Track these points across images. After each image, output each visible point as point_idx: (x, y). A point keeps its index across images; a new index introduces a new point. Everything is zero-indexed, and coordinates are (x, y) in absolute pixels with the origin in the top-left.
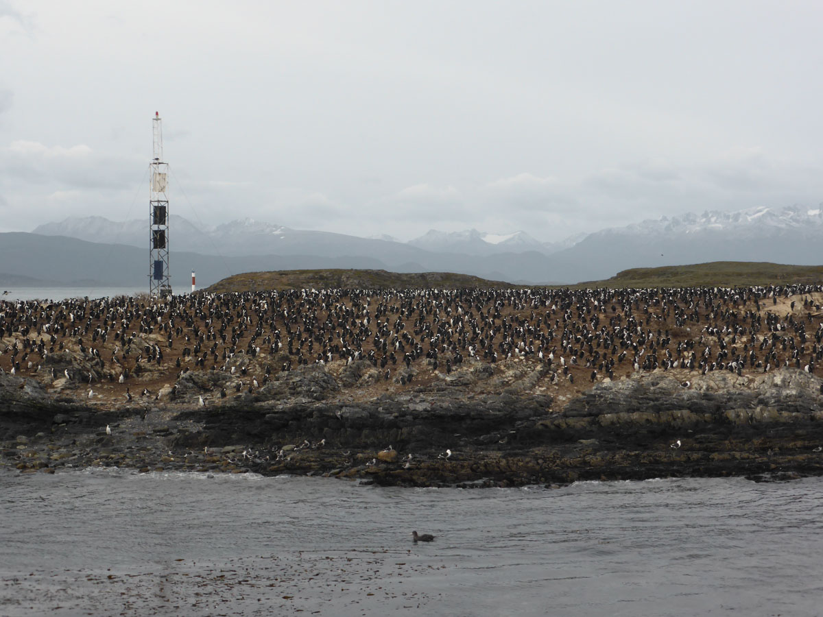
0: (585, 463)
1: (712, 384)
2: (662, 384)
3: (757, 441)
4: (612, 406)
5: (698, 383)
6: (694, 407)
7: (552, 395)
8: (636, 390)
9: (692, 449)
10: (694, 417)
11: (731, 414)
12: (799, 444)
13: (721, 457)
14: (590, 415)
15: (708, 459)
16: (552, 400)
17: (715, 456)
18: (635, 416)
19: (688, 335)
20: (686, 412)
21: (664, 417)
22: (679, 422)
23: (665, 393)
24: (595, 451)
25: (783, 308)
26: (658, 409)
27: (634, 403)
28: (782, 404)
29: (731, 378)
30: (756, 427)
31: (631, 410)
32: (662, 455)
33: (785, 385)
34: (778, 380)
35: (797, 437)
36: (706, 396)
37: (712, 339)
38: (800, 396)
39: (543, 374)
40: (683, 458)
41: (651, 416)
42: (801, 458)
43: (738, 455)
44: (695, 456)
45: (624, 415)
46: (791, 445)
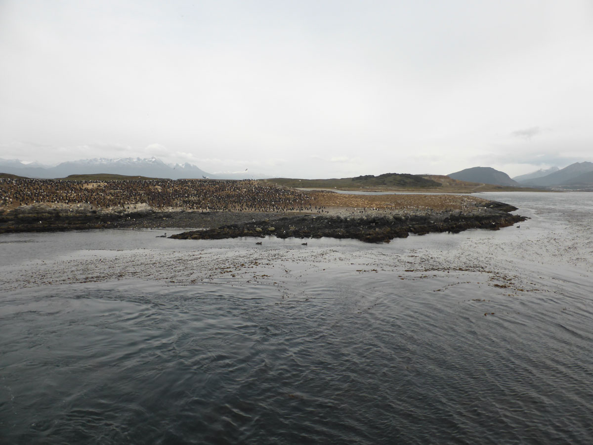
0: (9, 228)
1: (58, 206)
2: (41, 206)
3: (67, 221)
4: (23, 212)
5: (54, 206)
6: (49, 212)
7: (5, 210)
8: (32, 208)
9: (46, 224)
10: (49, 215)
11: (61, 214)
12: (80, 222)
13: (54, 225)
14: (15, 215)
15: (49, 226)
16: (5, 211)
17: (52, 225)
18: (30, 215)
19: (57, 193)
20: (47, 214)
21: (40, 215)
22: (44, 217)
23: (42, 209)
24: (13, 224)
25: (90, 187)
26: (37, 213)
27: (31, 211)
28: (77, 212)
29: (65, 205)
30: (67, 218)
31: (29, 213)
32: (35, 225)
33: (81, 206)
34: (79, 205)
35: (79, 220)
36: (54, 210)
37: (64, 195)
38: (85, 210)
39: (3, 204)
40: (42, 226)
41: (36, 215)
42: (78, 225)
43: (59, 225)
44: (46, 225)
45: (26, 215)
46: (77, 222)
